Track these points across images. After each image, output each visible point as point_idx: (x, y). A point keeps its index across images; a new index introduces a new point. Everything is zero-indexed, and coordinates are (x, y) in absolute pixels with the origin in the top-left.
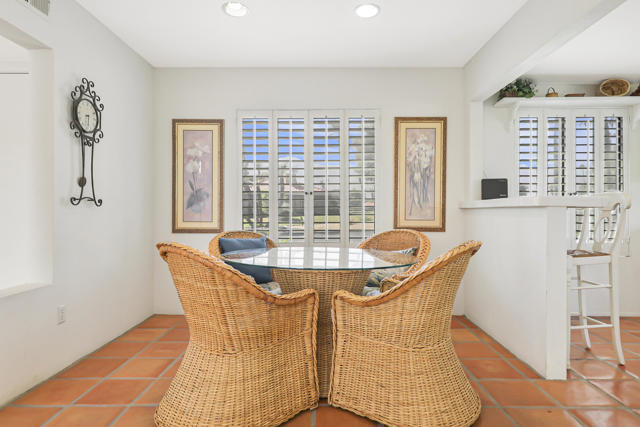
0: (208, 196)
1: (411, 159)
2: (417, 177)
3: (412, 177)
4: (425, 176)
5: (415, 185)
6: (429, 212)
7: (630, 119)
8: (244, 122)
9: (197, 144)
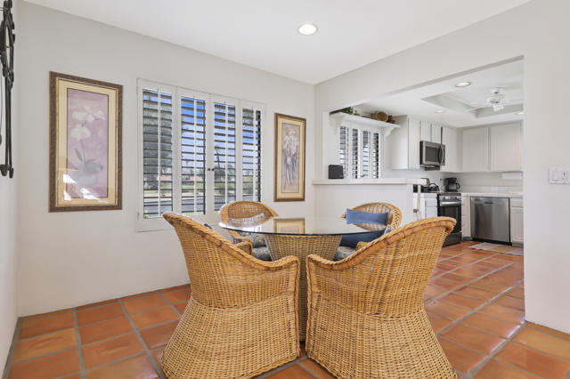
0: (102, 168)
1: (285, 147)
2: (289, 160)
3: (286, 160)
4: (294, 161)
5: (288, 166)
6: (295, 187)
7: (383, 135)
8: (144, 93)
9: (87, 108)
